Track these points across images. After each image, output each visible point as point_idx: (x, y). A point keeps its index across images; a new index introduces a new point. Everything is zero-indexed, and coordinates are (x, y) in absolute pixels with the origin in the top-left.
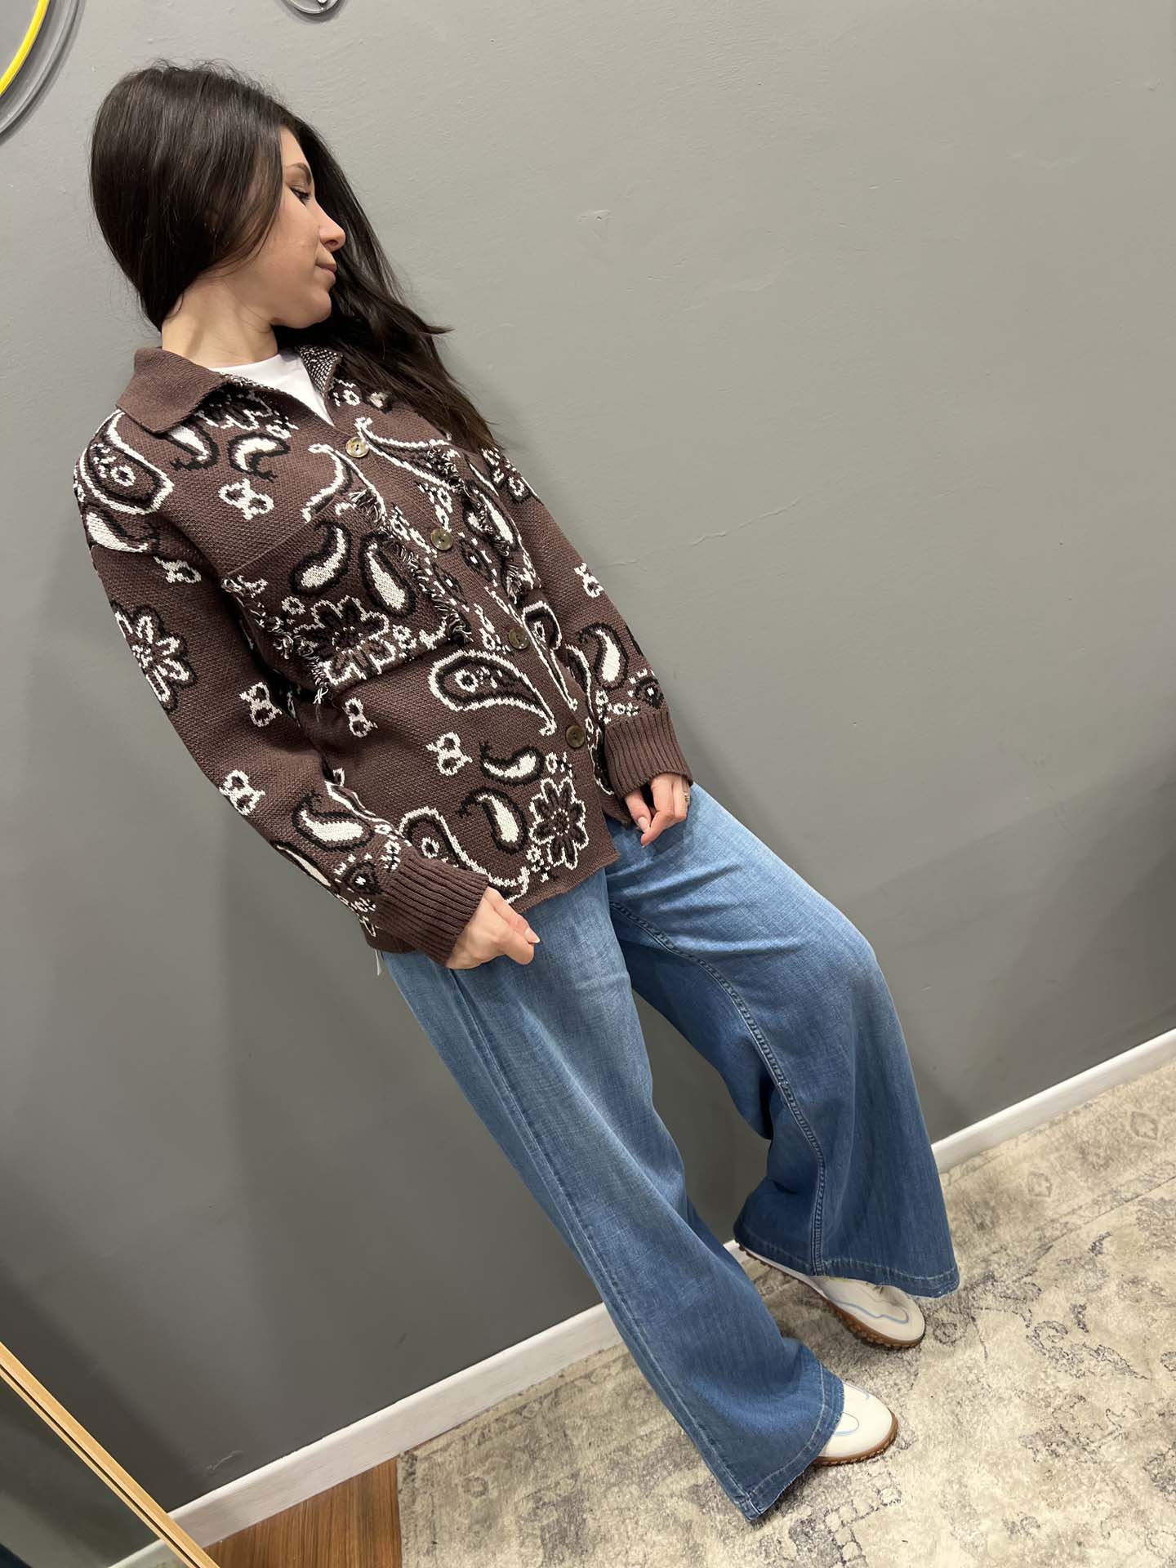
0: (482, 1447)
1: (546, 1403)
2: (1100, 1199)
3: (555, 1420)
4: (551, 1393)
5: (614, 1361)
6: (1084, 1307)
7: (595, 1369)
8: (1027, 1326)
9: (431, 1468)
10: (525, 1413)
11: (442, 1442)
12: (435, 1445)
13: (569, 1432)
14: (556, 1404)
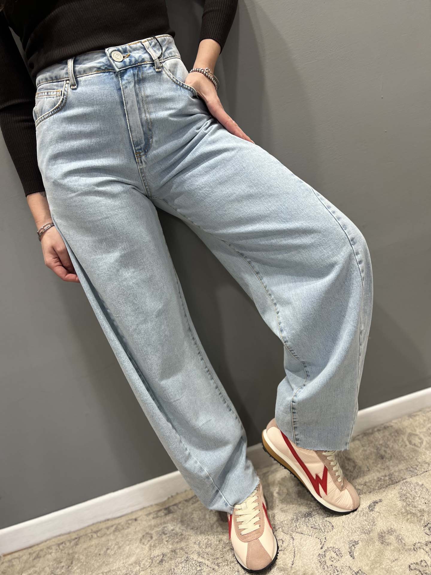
0: (35, 561)
1: (73, 543)
2: (383, 478)
3: (72, 553)
4: (76, 538)
5: (112, 526)
6: (356, 543)
7: (101, 529)
8: (322, 548)
9: (9, 567)
10: (61, 547)
11: (21, 553)
12: (16, 555)
13: (74, 563)
14: (77, 544)
